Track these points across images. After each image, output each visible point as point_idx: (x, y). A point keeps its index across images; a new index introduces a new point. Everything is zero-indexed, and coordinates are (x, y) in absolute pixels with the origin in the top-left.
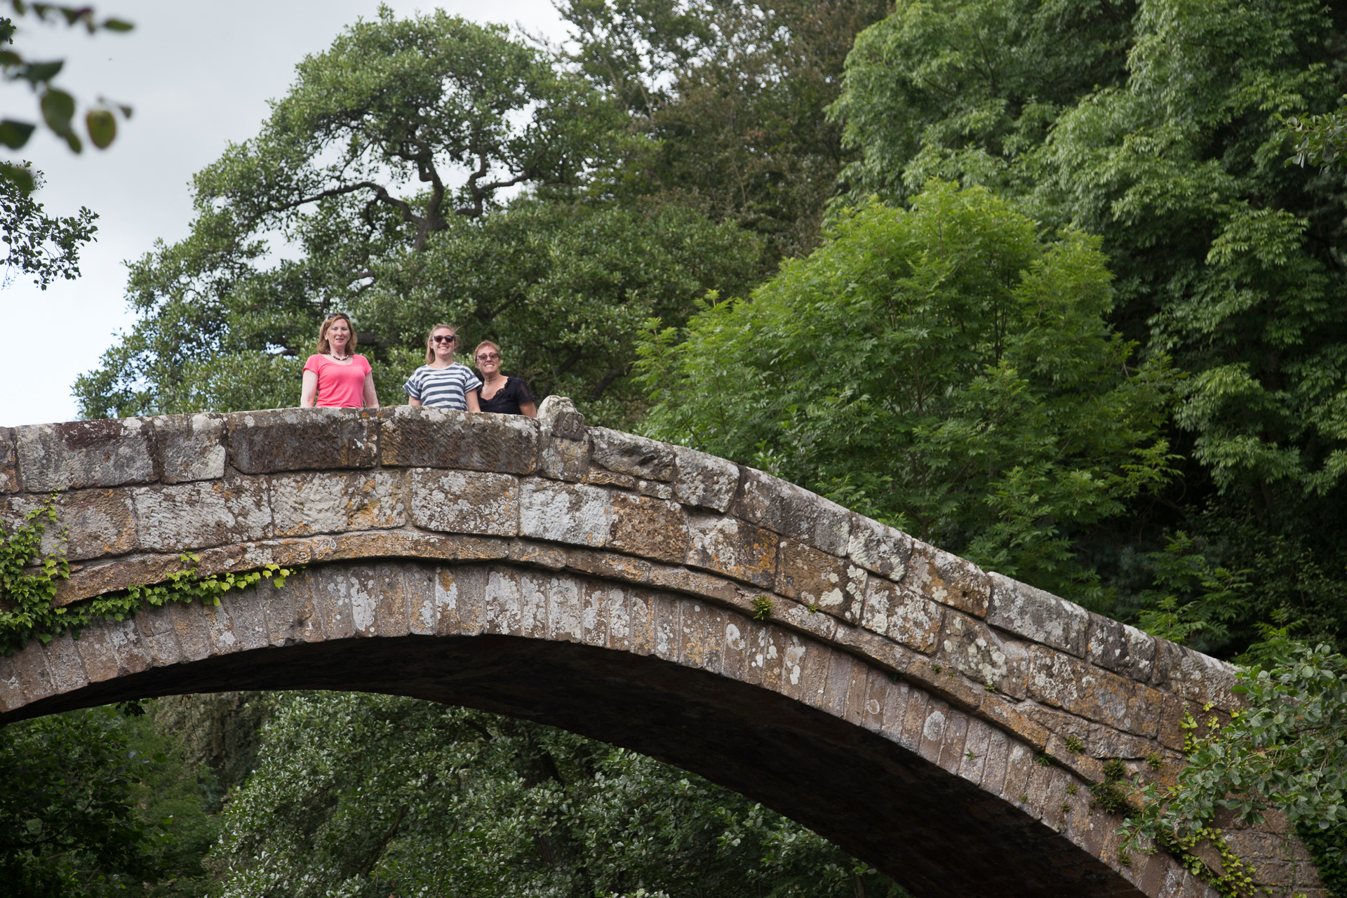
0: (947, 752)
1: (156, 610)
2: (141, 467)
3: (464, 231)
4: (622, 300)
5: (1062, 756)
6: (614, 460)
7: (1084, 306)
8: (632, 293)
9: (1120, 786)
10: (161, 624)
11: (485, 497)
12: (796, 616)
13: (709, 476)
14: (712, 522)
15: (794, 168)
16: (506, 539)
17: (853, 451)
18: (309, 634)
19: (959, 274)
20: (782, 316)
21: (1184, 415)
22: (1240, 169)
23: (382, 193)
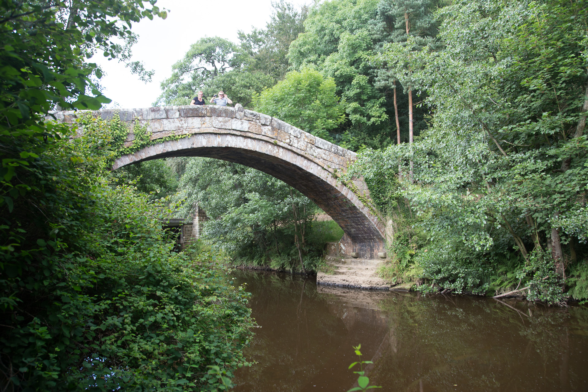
0: (307, 168)
1: (168, 141)
2: (164, 116)
3: (220, 76)
4: (249, 89)
5: (327, 168)
6: (249, 116)
7: (331, 91)
8: (251, 87)
9: (336, 173)
10: (168, 144)
11: (226, 122)
12: (281, 144)
13: (266, 119)
14: (266, 127)
15: (280, 66)
16: (230, 130)
17: (291, 116)
18: (195, 146)
19: (309, 85)
20: (278, 92)
21: (347, 111)
22: (357, 68)
23: (205, 69)
